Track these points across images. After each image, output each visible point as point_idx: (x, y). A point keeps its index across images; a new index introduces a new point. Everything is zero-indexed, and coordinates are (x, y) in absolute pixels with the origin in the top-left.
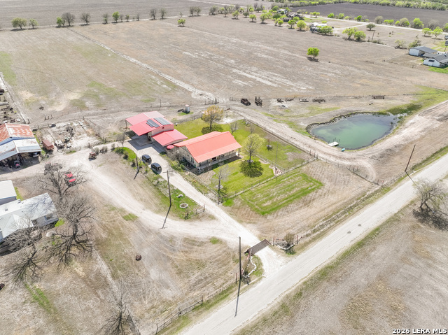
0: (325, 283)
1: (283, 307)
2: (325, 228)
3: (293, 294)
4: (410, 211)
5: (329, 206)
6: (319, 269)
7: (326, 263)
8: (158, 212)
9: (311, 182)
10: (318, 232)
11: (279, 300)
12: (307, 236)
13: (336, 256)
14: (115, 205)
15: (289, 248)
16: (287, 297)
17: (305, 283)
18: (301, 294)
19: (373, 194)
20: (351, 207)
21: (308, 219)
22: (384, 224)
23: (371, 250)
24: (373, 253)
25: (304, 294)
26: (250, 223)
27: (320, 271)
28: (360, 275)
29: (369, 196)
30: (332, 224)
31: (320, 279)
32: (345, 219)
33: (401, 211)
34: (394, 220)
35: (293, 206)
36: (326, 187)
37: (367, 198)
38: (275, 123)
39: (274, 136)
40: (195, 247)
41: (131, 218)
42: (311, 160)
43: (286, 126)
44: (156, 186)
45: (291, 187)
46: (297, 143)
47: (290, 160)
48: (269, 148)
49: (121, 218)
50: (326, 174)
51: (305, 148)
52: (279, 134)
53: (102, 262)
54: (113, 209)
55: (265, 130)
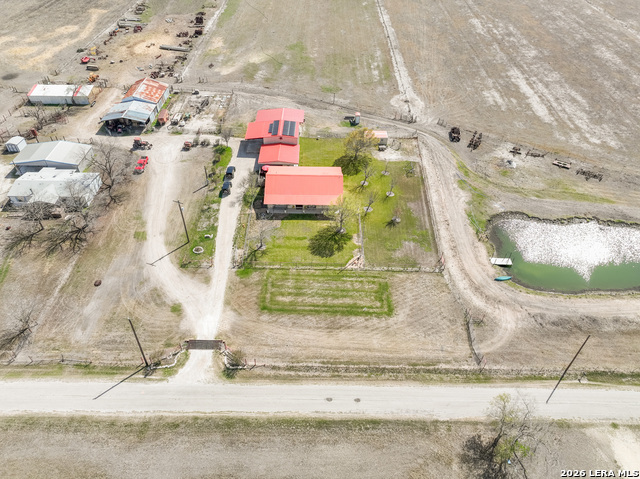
0: (218, 437)
1: (145, 425)
2: (311, 373)
3: (169, 420)
4: (468, 433)
5: (357, 349)
6: (231, 415)
7: (249, 415)
8: (168, 243)
9: (381, 300)
10: (293, 371)
11: (148, 415)
12: (274, 368)
13: (271, 415)
14: (145, 215)
15: (233, 369)
16: (161, 418)
17: (196, 418)
18: (178, 426)
19: (447, 371)
20: (384, 369)
21: (306, 348)
22: (397, 423)
23: (326, 442)
24: (323, 447)
25: (179, 430)
26: (235, 310)
27: (228, 419)
28: (269, 459)
29: (435, 371)
30: (324, 374)
31: (217, 426)
32: (352, 379)
33: (450, 425)
34: (424, 428)
35: (312, 320)
36: (391, 321)
37: (429, 371)
38: (455, 186)
39: (425, 208)
40: (153, 304)
41: (140, 237)
42: (428, 269)
43: (463, 199)
44: (203, 211)
45: (345, 293)
46: (443, 233)
47: (398, 254)
48: (392, 223)
49: (133, 232)
50: (418, 302)
51: (445, 246)
52: (435, 207)
53: (70, 269)
54: (139, 218)
55: (425, 192)
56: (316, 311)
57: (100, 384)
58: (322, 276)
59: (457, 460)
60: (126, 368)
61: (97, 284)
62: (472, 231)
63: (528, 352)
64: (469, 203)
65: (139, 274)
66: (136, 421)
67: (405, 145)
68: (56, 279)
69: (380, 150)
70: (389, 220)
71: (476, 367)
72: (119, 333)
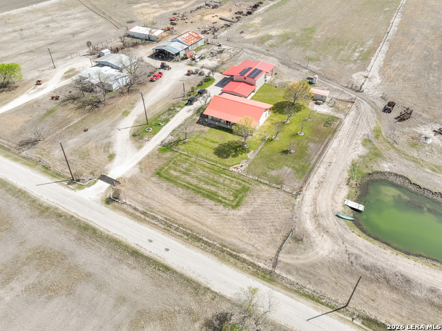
0: (75, 232)
1: (48, 208)
2: (153, 221)
3: (59, 212)
5: (194, 220)
6: (91, 223)
7: (99, 228)
8: (137, 121)
9: (236, 197)
10: (145, 216)
11: (53, 204)
12: (135, 209)
13: (111, 234)
14: (137, 103)
15: (112, 200)
16: (57, 209)
17: (72, 217)
18: (61, 216)
19: (244, 261)
20: (201, 239)
21: (163, 206)
22: (181, 276)
23: (129, 265)
24: (125, 267)
25: (61, 219)
26: (141, 169)
27: (87, 225)
28: (90, 258)
29: (236, 257)
30: (161, 225)
31: (79, 226)
32: (175, 235)
33: (216, 295)
34: (197, 288)
36: (232, 212)
37: (231, 255)
38: (359, 142)
39: (321, 150)
40: (103, 150)
41: (126, 114)
42: (288, 190)
43: (359, 152)
44: (169, 110)
45: (215, 183)
46: (321, 170)
47: (274, 173)
48: (286, 152)
49: (124, 110)
50: (262, 208)
51: (314, 179)
52: (330, 151)
53: (80, 119)
54: (133, 104)
55: (329, 139)
56: (187, 187)
57: (45, 179)
58: (209, 168)
59: (202, 321)
60: (63, 177)
61: (85, 131)
62: (346, 175)
63: (323, 278)
64: (360, 157)
65: (110, 132)
66: (45, 204)
67: (341, 106)
68: (69, 122)
69: (316, 103)
70: (285, 149)
71: (271, 269)
72: (75, 158)
